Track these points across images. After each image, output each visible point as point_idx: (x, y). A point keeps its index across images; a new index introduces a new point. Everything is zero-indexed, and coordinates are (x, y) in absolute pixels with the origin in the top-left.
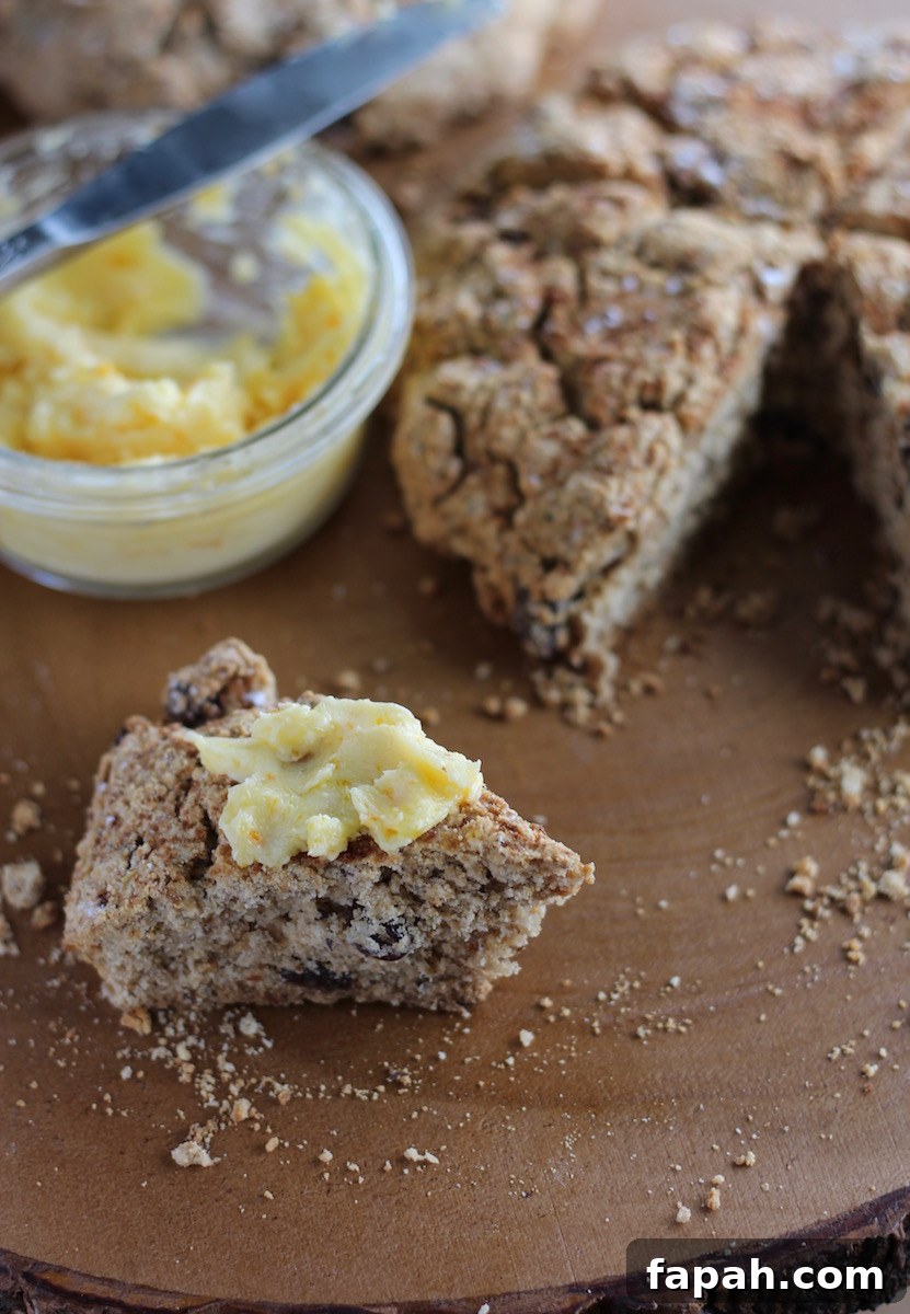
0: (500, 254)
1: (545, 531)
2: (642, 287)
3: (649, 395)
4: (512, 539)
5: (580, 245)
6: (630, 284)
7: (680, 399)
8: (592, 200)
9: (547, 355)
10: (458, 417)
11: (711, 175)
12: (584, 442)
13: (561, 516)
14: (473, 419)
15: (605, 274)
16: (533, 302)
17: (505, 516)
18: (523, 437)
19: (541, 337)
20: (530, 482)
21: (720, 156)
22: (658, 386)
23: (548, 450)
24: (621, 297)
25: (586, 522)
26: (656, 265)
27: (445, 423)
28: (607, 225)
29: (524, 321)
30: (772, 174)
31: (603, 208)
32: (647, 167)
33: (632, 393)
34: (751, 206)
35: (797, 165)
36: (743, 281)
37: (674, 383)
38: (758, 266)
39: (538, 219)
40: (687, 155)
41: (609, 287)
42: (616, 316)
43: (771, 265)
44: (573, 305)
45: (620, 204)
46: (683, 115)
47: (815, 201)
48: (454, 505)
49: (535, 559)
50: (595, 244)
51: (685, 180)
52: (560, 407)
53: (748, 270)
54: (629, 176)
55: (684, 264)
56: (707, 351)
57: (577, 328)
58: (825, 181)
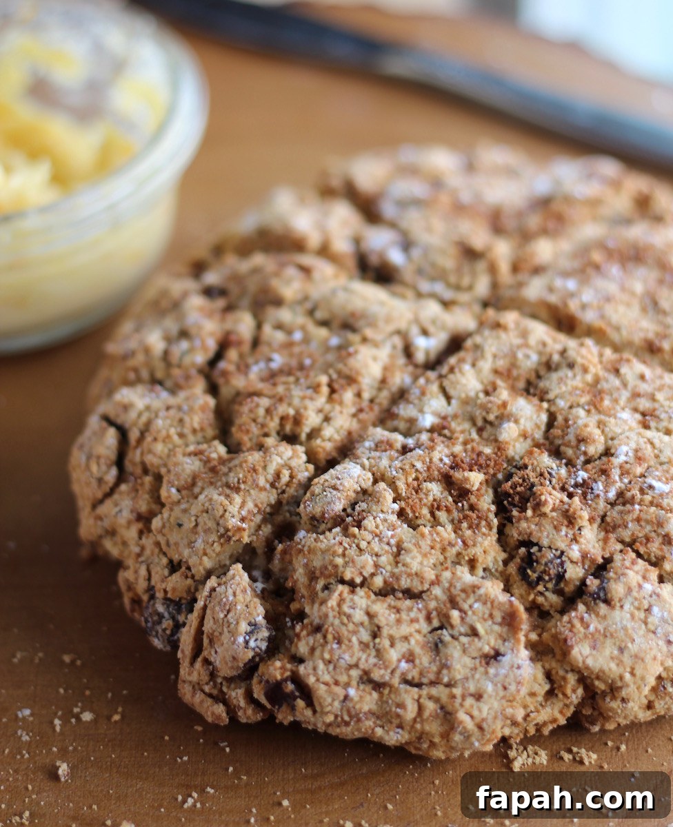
0: (196, 302)
1: (174, 537)
2: (306, 340)
3: (288, 428)
4: (148, 542)
5: (264, 301)
6: (298, 336)
7: (314, 433)
8: (282, 265)
9: (213, 389)
10: (123, 433)
11: (396, 257)
12: (222, 461)
13: (189, 524)
14: (134, 435)
15: (279, 326)
16: (212, 345)
17: (145, 520)
18: (171, 453)
19: (211, 374)
20: (169, 492)
21: (407, 245)
22: (297, 421)
23: (191, 465)
24: (289, 345)
25: (207, 531)
26: (325, 323)
27: (111, 436)
28: (290, 286)
29: (200, 358)
30: (448, 262)
31: (291, 272)
32: (342, 245)
33: (274, 424)
34: (425, 286)
35: (470, 254)
36: (398, 341)
37: (312, 419)
38: (414, 331)
39: (236, 278)
40: (380, 241)
41: (280, 336)
42: (278, 361)
43: (425, 333)
44: (246, 348)
45: (306, 271)
46: (388, 209)
47: (482, 287)
48: (107, 508)
49: (165, 561)
50: (278, 302)
51: (374, 260)
52: (210, 432)
53: (404, 335)
54: (324, 251)
55: (348, 324)
56: (348, 395)
57: (243, 368)
58: (493, 270)
